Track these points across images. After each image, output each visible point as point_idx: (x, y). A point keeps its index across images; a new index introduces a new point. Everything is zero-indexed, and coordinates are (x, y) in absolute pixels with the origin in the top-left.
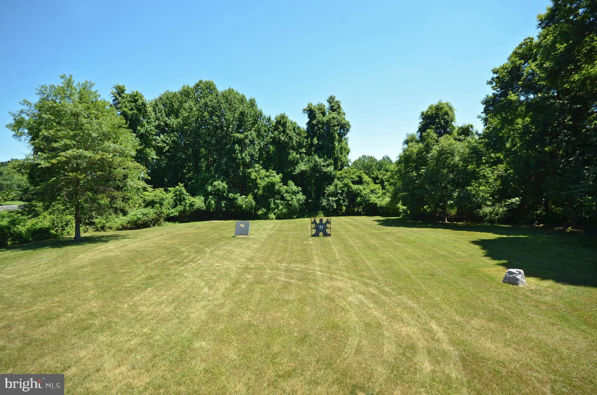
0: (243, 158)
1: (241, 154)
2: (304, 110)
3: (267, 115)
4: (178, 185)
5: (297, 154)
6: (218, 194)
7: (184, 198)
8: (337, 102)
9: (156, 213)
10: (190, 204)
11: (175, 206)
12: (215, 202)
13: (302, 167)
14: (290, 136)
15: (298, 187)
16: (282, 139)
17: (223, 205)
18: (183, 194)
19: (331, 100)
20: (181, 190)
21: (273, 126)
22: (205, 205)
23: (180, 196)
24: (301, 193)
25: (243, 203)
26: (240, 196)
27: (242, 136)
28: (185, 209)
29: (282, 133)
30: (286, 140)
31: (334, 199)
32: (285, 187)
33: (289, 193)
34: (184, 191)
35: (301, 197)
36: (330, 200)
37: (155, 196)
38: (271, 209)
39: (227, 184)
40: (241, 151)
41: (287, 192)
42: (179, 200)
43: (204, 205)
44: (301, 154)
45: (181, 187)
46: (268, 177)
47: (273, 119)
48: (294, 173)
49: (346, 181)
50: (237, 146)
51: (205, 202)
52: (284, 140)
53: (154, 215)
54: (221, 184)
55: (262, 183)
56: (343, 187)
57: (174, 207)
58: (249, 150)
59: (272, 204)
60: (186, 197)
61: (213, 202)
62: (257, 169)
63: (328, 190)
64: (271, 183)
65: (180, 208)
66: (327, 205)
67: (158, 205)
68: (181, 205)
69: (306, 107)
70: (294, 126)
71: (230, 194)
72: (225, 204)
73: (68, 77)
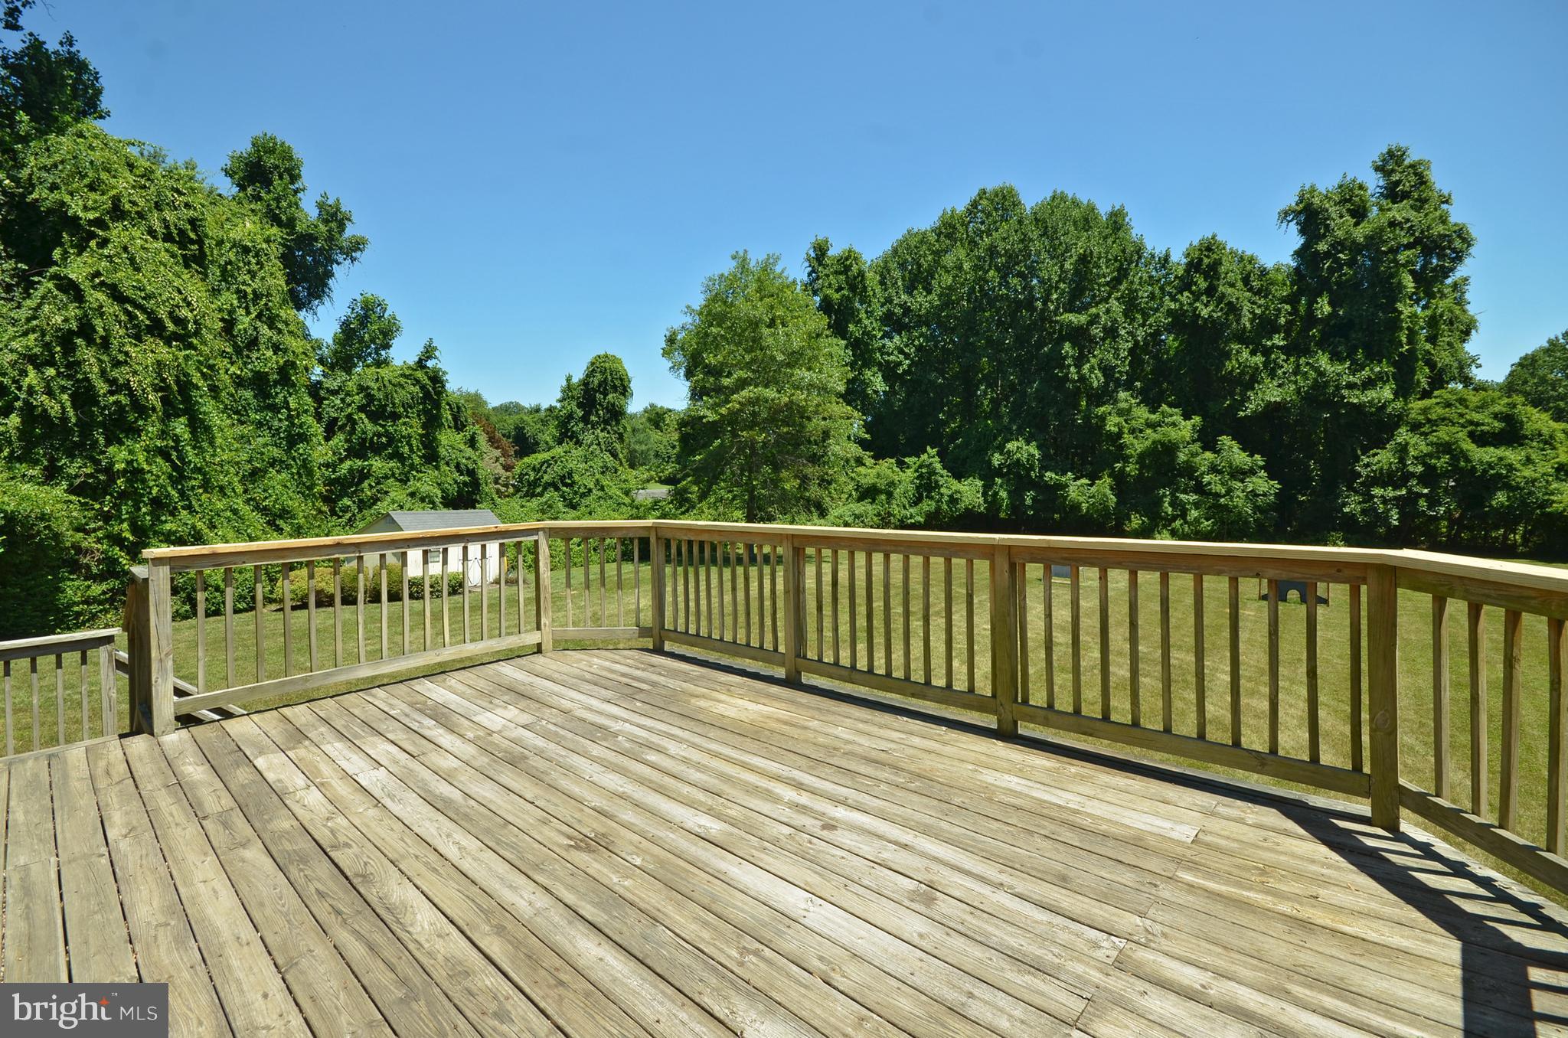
0: (1082, 379)
1: (1079, 366)
2: (1285, 215)
3: (1160, 251)
4: (925, 451)
5: (1253, 353)
6: (1018, 475)
7: (937, 482)
8: (1412, 166)
9: (879, 515)
10: (951, 496)
11: (917, 501)
12: (1009, 493)
13: (1271, 392)
14: (1230, 304)
15: (1251, 455)
16: (1205, 313)
17: (1028, 501)
18: (935, 474)
19: (1390, 162)
20: (931, 464)
21: (1176, 277)
22: (986, 501)
23: (929, 479)
24: (1263, 473)
25: (1081, 499)
26: (1075, 480)
27: (1082, 319)
28: (938, 510)
29: (1204, 298)
30: (1215, 315)
31: (1390, 493)
32: (1208, 455)
33: (1220, 472)
34: (938, 466)
35: (1263, 484)
36: (1374, 496)
37: (878, 476)
38: (1162, 519)
39: (1039, 447)
40: (1079, 362)
41: (1214, 469)
42: (926, 486)
43: (981, 500)
44: (1267, 352)
45: (931, 456)
46: (1153, 426)
47: (1178, 257)
48: (1242, 414)
49: (1443, 433)
50: (1067, 348)
51: (985, 494)
52: (1210, 316)
53: (875, 519)
54: (1023, 449)
55: (1136, 445)
56: (1430, 455)
57: (916, 503)
58: (1102, 354)
59: (1166, 505)
60: (941, 481)
61: (1003, 494)
62: (1123, 405)
63: (1367, 465)
64: (1163, 444)
65: (928, 506)
66: (1364, 512)
67: (883, 497)
68: (931, 498)
69: (1291, 200)
70: (1249, 267)
71: (1048, 474)
72: (1034, 499)
73: (741, 254)
